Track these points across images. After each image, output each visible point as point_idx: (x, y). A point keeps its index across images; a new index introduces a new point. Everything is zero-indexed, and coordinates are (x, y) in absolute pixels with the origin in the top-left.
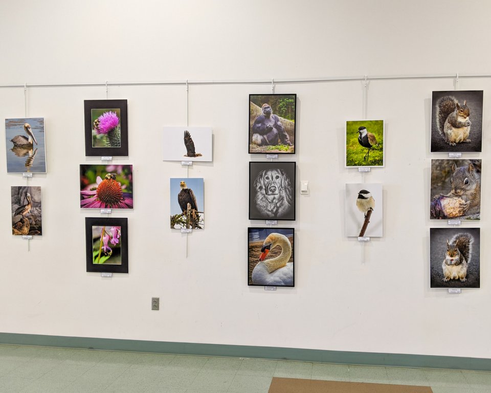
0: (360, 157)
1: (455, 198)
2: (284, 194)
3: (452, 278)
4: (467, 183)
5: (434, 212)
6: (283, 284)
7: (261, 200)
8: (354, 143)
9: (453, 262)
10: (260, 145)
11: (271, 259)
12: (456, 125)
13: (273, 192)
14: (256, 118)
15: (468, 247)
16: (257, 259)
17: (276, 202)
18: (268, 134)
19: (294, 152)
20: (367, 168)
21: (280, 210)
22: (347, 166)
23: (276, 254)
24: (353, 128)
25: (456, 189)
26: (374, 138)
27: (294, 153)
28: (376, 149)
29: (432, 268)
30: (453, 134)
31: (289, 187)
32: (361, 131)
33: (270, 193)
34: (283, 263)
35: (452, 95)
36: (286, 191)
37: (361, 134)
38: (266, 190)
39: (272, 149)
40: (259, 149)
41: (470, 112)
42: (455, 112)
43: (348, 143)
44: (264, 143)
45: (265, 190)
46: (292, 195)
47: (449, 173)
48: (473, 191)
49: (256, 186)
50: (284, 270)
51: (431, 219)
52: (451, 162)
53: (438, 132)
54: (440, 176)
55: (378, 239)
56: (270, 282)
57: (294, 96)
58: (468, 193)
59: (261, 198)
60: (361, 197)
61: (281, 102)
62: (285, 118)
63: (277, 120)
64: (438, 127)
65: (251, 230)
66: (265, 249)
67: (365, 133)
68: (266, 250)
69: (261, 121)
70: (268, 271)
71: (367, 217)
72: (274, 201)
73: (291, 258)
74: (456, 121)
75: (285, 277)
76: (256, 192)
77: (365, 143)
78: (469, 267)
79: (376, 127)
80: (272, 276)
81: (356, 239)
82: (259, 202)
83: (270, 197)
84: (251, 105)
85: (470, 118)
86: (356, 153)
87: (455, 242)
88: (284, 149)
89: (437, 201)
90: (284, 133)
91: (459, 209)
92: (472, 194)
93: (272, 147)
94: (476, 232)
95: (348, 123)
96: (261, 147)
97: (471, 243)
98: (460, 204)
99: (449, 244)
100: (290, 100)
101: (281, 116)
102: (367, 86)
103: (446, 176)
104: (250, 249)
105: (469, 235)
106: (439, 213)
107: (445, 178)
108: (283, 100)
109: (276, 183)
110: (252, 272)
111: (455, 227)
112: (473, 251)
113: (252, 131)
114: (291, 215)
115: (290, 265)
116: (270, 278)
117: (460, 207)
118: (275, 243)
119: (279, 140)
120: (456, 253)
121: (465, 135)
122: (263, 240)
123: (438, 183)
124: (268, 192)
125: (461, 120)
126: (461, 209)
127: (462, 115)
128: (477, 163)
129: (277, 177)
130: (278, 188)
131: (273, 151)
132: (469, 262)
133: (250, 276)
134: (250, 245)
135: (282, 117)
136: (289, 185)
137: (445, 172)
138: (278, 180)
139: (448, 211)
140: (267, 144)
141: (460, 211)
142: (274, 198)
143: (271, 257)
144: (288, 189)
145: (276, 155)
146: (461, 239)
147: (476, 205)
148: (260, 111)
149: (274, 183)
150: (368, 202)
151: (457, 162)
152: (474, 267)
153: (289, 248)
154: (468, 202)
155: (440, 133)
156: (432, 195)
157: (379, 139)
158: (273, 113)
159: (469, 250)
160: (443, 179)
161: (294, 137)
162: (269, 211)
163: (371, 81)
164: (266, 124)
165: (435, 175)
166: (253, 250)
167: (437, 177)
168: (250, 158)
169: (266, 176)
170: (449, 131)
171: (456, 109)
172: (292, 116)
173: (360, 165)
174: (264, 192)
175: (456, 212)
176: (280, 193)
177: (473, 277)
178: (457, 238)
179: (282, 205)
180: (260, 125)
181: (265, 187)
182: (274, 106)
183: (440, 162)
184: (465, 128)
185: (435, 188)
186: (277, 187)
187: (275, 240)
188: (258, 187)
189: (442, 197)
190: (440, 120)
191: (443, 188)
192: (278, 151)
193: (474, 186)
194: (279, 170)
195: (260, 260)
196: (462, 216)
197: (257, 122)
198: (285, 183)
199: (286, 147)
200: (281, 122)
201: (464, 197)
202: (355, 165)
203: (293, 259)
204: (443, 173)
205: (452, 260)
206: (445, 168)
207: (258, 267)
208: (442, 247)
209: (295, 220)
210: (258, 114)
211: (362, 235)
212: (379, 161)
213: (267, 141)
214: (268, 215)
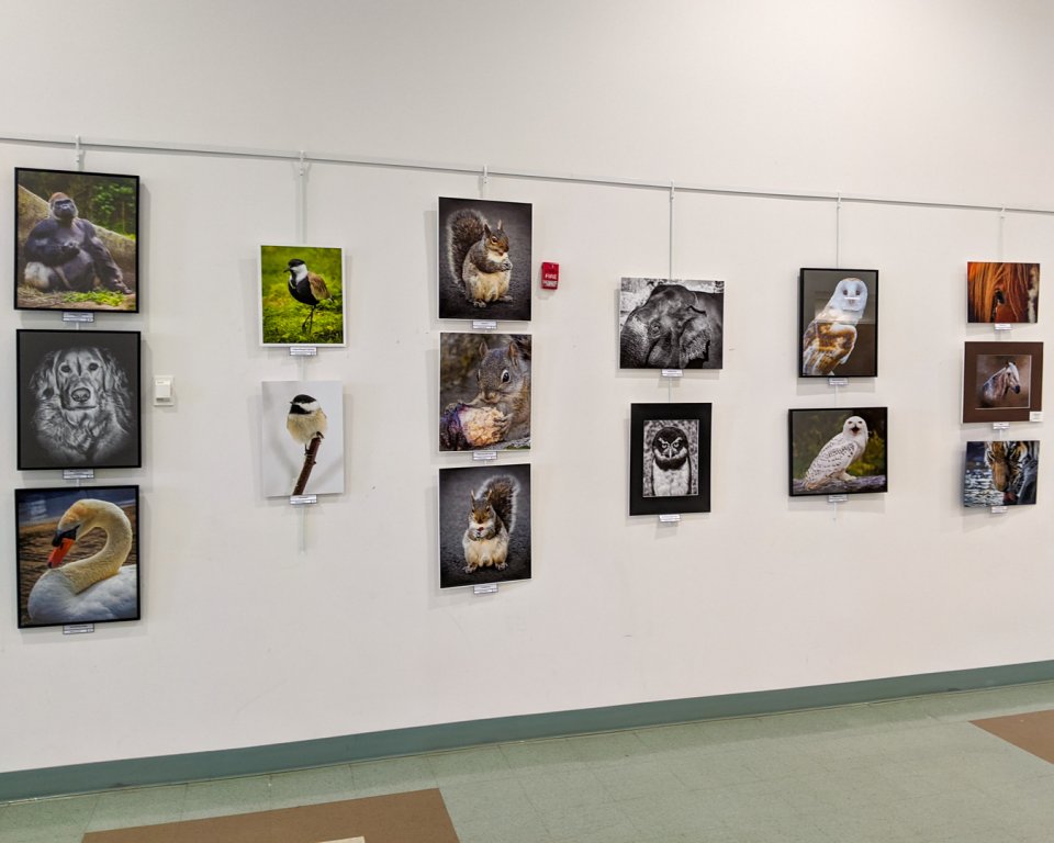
0: (294, 323)
1: (486, 409)
2: (110, 407)
3: (481, 564)
4: (506, 379)
5: (446, 438)
6: (111, 616)
7: (51, 421)
8: (279, 294)
9: (483, 533)
10: (45, 290)
11: (79, 562)
12: (484, 267)
13: (82, 402)
14: (34, 225)
15: (510, 501)
16: (40, 564)
17: (92, 424)
18: (68, 265)
19: (134, 309)
20: (310, 348)
21: (102, 445)
22: (265, 342)
23: (92, 548)
24: (275, 262)
25: (487, 390)
26: (322, 286)
27: (137, 311)
28: (328, 309)
29: (443, 549)
30: (479, 284)
31: (124, 391)
32: (294, 269)
33: (74, 404)
34: (110, 568)
35: (477, 209)
36: (116, 401)
37: (294, 275)
38: (64, 397)
39: (79, 300)
40: (43, 299)
41: (510, 243)
42: (483, 241)
43: (265, 292)
44: (54, 285)
45: (61, 397)
46: (131, 408)
47: (474, 360)
48: (516, 395)
49: (37, 388)
50: (114, 583)
51: (441, 450)
52: (477, 339)
53: (452, 279)
54: (458, 365)
55: (334, 498)
56: (79, 614)
57: (133, 181)
58: (509, 398)
59: (49, 418)
60: (296, 410)
61: (99, 192)
62: (110, 229)
63: (89, 232)
64: (452, 268)
65: (23, 497)
66: (62, 539)
67: (302, 272)
68: (65, 540)
69: (46, 231)
70: (71, 591)
71: (311, 453)
72: (86, 423)
73: (130, 554)
74: (485, 259)
75: (115, 600)
76: (35, 403)
77: (302, 293)
78: (511, 541)
79: (327, 262)
80: (82, 599)
81: (287, 501)
82: (44, 426)
83: (76, 415)
84: (20, 194)
85: (510, 256)
86: (285, 316)
87: (486, 493)
88: (110, 301)
89: (452, 415)
90: (109, 264)
91: (493, 430)
92: (515, 401)
93: (77, 295)
94: (523, 471)
95: (264, 250)
96: (50, 295)
97: (514, 494)
98: (496, 420)
99: (476, 498)
100: (124, 189)
101: (100, 224)
102: (305, 175)
103: (468, 365)
104: (23, 541)
105: (512, 478)
106: (457, 439)
107: (467, 371)
108: (106, 189)
109: (89, 380)
110: (27, 596)
111: (486, 464)
112: (518, 509)
113: (22, 256)
114: (131, 453)
115: (128, 572)
116: (77, 606)
117: (495, 426)
118: (88, 522)
119: (97, 280)
120: (488, 515)
121: (502, 287)
122: (55, 519)
123: (453, 380)
124: (69, 403)
125: (493, 257)
126: (497, 429)
127: (495, 247)
128: (523, 341)
129: (93, 367)
130: (96, 392)
131: (80, 305)
132: (511, 530)
133: (23, 607)
134: (21, 531)
135: (103, 225)
136: (123, 385)
137: (466, 358)
138: (94, 373)
139: (472, 433)
140: (63, 288)
141: (494, 434)
142: (85, 417)
143: (80, 555)
144: (122, 395)
145: (90, 316)
146: (497, 486)
147: (523, 422)
148: (46, 210)
149: (83, 380)
150: (314, 421)
151: (487, 339)
152: (521, 539)
153: (126, 532)
154: (510, 416)
155: (456, 282)
156: (443, 403)
157: (335, 287)
158: (80, 216)
159: (511, 507)
160: (463, 372)
161: (134, 274)
162: (71, 447)
163: (315, 165)
164: (62, 240)
165: (449, 363)
166: (30, 544)
167: (452, 368)
168: (18, 321)
169: (64, 364)
170: (473, 279)
171: (484, 237)
172: (128, 225)
173: (295, 342)
174: (58, 402)
175: (487, 436)
176: (100, 403)
177: (519, 559)
178: (490, 486)
179: (105, 431)
180: (44, 242)
181: (61, 390)
182: (82, 198)
183: (456, 337)
184: (502, 274)
185: (448, 389)
186: (92, 390)
187: (87, 515)
188: (41, 392)
189: (463, 408)
190: (455, 254)
191: (464, 389)
192: (94, 306)
193: (519, 386)
194: (96, 350)
195: (50, 566)
196: (499, 442)
197: (37, 234)
198: (114, 380)
199: (115, 297)
200: (102, 238)
201: (502, 406)
202: (283, 341)
203: (135, 557)
204: (462, 359)
205: (481, 529)
206: (466, 350)
207: (44, 583)
208: (462, 504)
209: (139, 466)
210: (39, 215)
211: (299, 491)
212: (334, 333)
213: (66, 281)
214: (69, 458)
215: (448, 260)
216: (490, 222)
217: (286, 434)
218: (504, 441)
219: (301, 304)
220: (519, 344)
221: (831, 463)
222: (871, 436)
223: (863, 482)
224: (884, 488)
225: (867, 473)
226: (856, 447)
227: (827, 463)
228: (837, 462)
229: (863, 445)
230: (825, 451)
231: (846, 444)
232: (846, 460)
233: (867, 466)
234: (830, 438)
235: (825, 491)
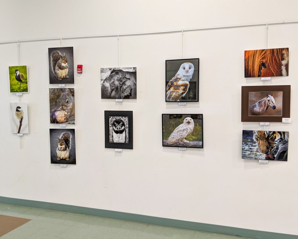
0: (16, 87)
1: (62, 111)
3: (62, 158)
4: (67, 102)
5: (52, 120)
8: (13, 79)
9: (62, 149)
12: (61, 68)
15: (69, 140)
20: (20, 94)
22: (11, 92)
24: (13, 70)
25: (62, 106)
26: (23, 76)
28: (24, 83)
29: (51, 152)
30: (60, 73)
32: (16, 72)
37: (16, 74)
41: (68, 60)
42: (60, 60)
43: (10, 79)
47: (58, 96)
48: (70, 107)
51: (51, 123)
52: (59, 90)
53: (53, 72)
54: (54, 98)
55: (27, 135)
58: (69, 108)
60: (17, 110)
64: (52, 69)
67: (18, 73)
74: (61, 65)
77: (18, 79)
78: (70, 152)
79: (23, 70)
81: (16, 135)
85: (68, 64)
86: (15, 85)
87: (63, 137)
89: (53, 113)
91: (64, 118)
92: (70, 109)
94: (73, 131)
95: (9, 67)
97: (70, 138)
98: (65, 115)
99: (60, 138)
102: (19, 46)
103: (57, 98)
105: (69, 133)
106: (55, 121)
107: (57, 100)
111: (63, 128)
112: (72, 142)
117: (65, 117)
120: (63, 143)
121: (66, 73)
123: (53, 102)
125: (63, 65)
126: (65, 118)
127: (64, 62)
128: (72, 90)
132: (70, 149)
137: (56, 96)
139: (59, 118)
141: (65, 119)
146: (66, 135)
147: (73, 116)
150: (21, 113)
151: (62, 90)
152: (73, 152)
154: (69, 114)
155: (54, 73)
156: (51, 109)
157: (25, 76)
159: (69, 142)
165: (52, 97)
170: (58, 72)
171: (61, 58)
173: (17, 92)
175: (63, 119)
177: (72, 158)
178: (63, 135)
183: (53, 89)
184: (66, 69)
185: (52, 105)
189: (56, 111)
190: (53, 65)
191: (56, 105)
193: (71, 104)
196: (65, 122)
201: (67, 110)
202: (15, 92)
204: (55, 96)
205: (61, 148)
206: (56, 93)
208: (56, 140)
211: (19, 132)
212: (26, 89)
215: (51, 67)
216: (62, 54)
217: (15, 117)
218: (67, 121)
219: (18, 82)
220: (71, 91)
221: (179, 135)
222: (195, 125)
223: (192, 143)
224: (202, 147)
225: (194, 140)
226: (189, 130)
227: (176, 135)
228: (181, 135)
229: (192, 129)
230: (176, 130)
231: (185, 128)
232: (185, 134)
233: (194, 137)
234: (178, 125)
235: (176, 145)
